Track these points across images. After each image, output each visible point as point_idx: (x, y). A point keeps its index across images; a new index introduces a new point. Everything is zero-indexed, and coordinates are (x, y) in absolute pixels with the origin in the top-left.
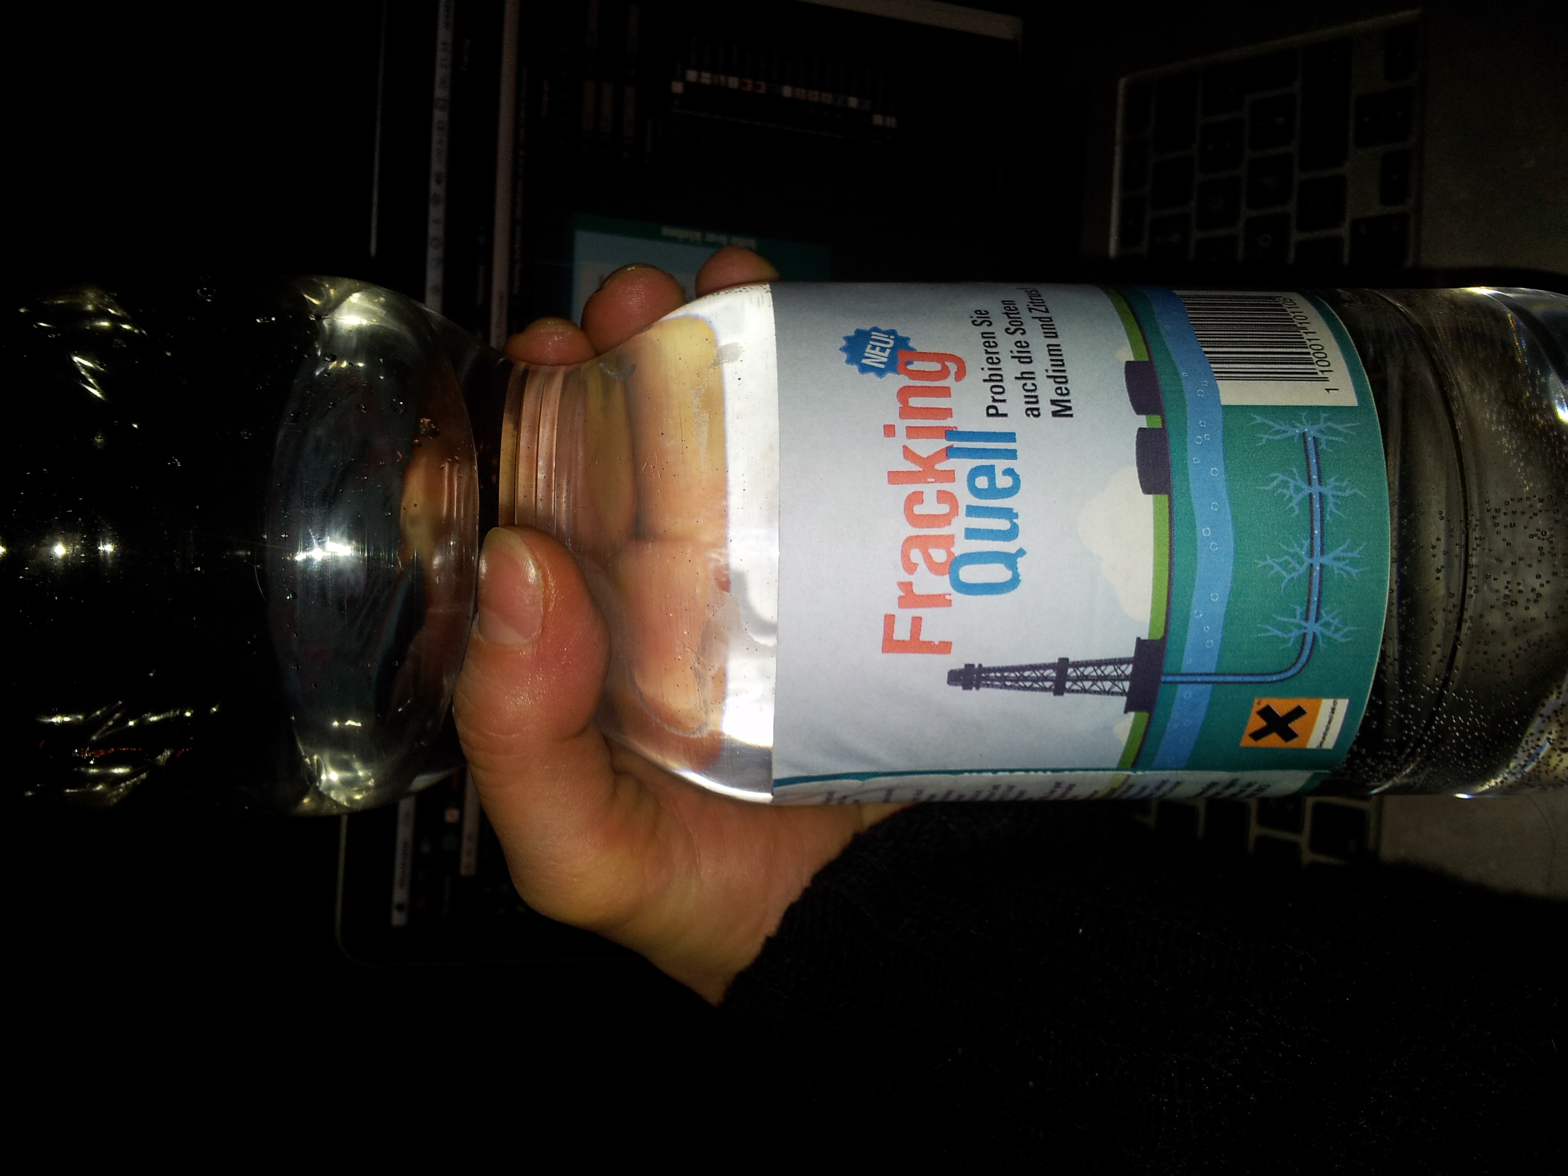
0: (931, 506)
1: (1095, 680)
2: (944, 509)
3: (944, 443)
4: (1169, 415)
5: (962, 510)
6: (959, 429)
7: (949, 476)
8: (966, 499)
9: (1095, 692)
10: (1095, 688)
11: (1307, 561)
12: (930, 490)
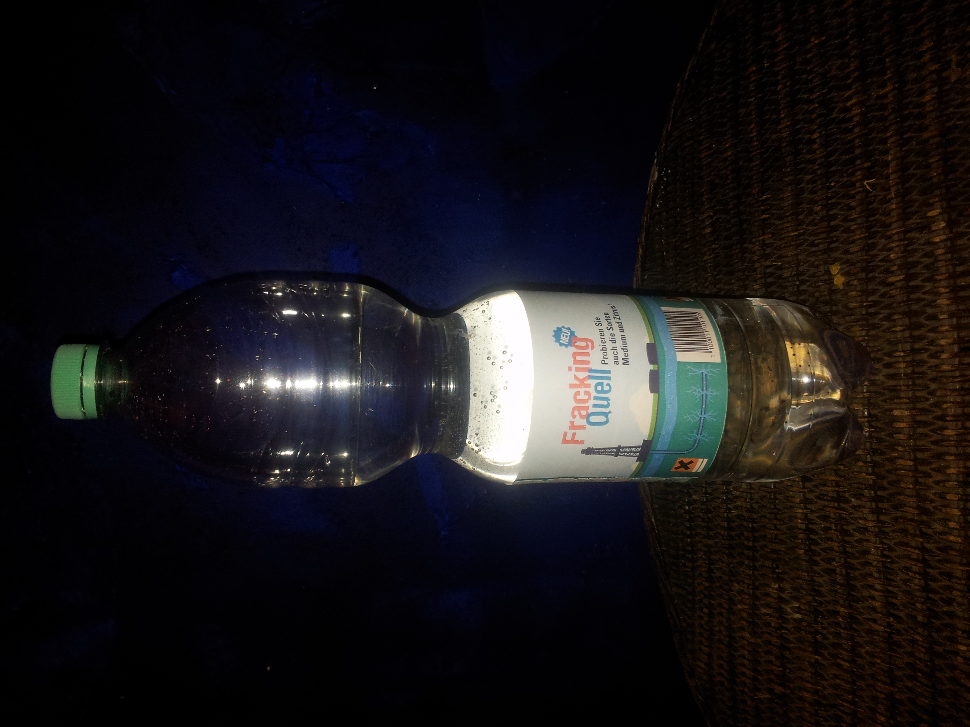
0: (582, 396)
1: (628, 452)
2: (586, 397)
3: (587, 374)
4: (660, 365)
5: (592, 398)
6: (593, 369)
7: (589, 386)
8: (594, 394)
9: (628, 456)
10: (628, 455)
11: (700, 416)
12: (582, 390)
